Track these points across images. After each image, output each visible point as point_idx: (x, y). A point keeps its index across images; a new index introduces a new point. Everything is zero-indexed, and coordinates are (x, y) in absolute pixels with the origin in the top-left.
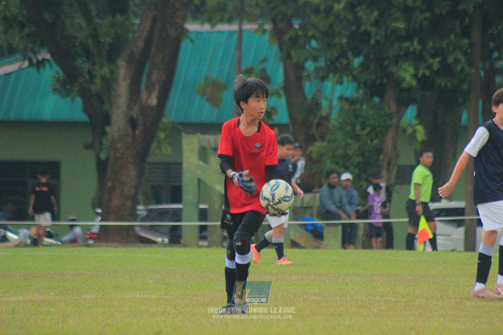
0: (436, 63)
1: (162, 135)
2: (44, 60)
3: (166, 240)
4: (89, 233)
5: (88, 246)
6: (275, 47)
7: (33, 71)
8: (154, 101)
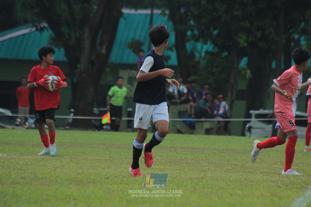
0: (259, 34)
1: (108, 70)
2: (44, 27)
3: (109, 128)
4: (66, 122)
5: (66, 129)
6: (171, 24)
7: (38, 33)
8: (104, 51)
